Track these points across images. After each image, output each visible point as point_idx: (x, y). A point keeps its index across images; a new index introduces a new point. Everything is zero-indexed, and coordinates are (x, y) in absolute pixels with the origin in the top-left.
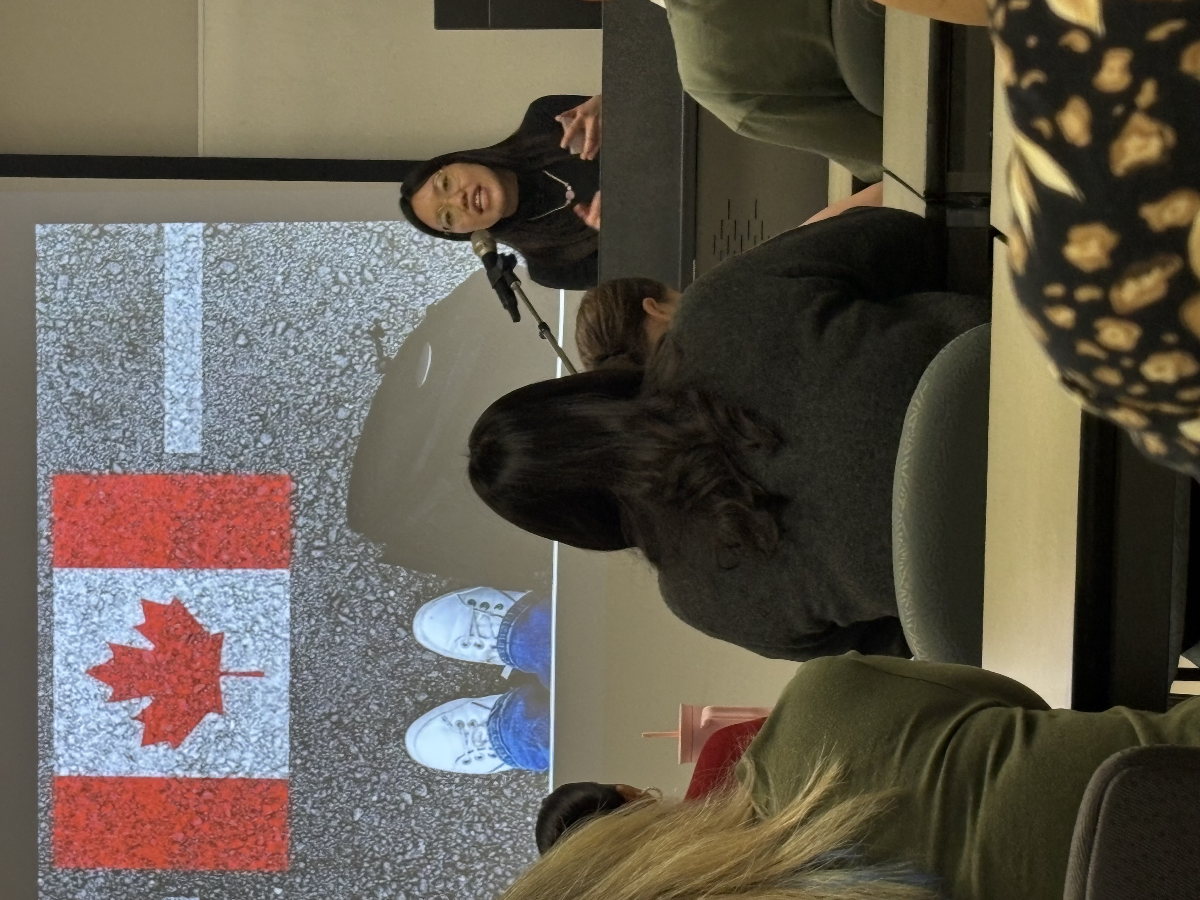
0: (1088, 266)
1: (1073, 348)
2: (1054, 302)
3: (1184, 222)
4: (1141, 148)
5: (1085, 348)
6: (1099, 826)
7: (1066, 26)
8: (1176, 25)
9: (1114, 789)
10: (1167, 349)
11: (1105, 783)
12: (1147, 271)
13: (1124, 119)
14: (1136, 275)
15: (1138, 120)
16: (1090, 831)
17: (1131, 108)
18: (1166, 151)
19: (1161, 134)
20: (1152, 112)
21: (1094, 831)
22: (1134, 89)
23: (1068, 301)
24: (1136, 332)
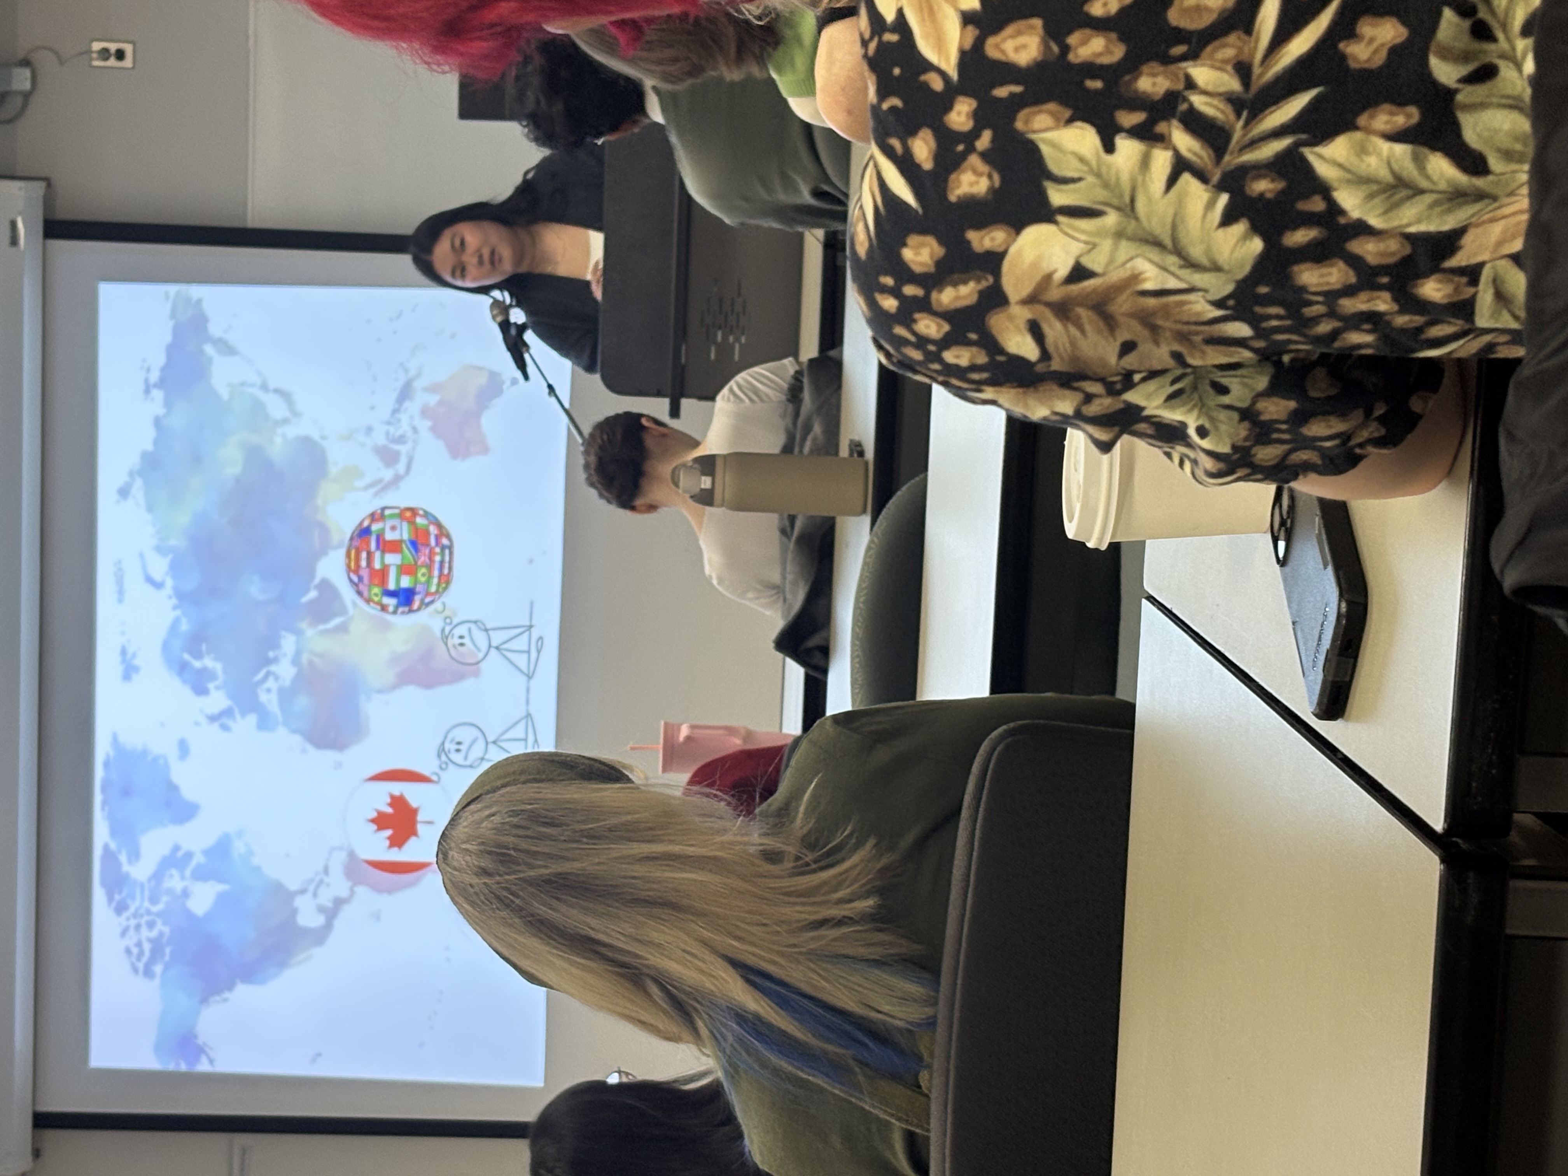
0: (917, 269)
1: (890, 328)
2: (884, 290)
3: (1001, 249)
4: (971, 184)
5: (900, 331)
6: (987, 784)
7: (928, 67)
8: (1018, 89)
9: (999, 754)
10: (969, 343)
11: (994, 749)
12: (965, 282)
13: (964, 156)
14: (955, 284)
15: (974, 160)
16: (980, 787)
17: (971, 149)
18: (991, 190)
19: (990, 177)
20: (985, 156)
21: (983, 786)
22: (975, 134)
23: (895, 292)
24: (946, 328)
